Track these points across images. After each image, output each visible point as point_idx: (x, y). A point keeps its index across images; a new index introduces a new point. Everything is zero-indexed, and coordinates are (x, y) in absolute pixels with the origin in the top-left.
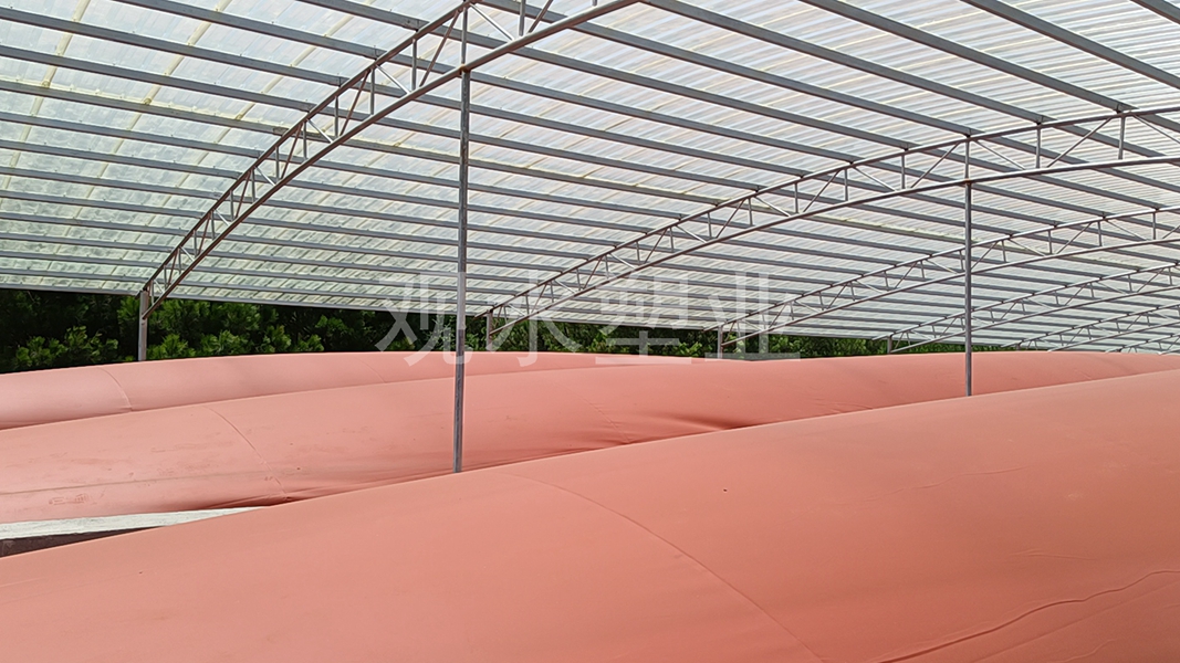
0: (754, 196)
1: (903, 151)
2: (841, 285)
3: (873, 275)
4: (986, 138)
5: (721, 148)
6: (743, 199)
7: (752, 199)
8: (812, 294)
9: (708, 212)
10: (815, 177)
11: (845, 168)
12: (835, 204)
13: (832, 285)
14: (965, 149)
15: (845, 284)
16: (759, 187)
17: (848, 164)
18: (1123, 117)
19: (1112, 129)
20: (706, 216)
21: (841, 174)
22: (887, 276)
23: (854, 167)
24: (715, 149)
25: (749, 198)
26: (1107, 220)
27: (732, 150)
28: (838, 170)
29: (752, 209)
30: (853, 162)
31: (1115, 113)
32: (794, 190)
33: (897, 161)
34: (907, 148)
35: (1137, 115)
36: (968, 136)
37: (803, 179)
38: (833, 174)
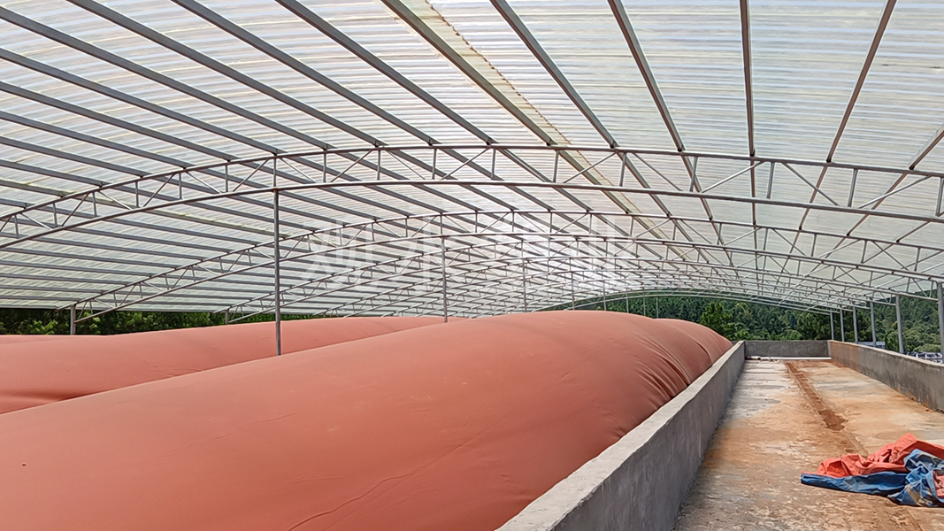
0: (98, 190)
1: (226, 162)
2: (184, 268)
3: (210, 260)
4: (288, 157)
5: (62, 146)
6: (88, 193)
7: (96, 193)
8: (159, 276)
9: (53, 202)
10: (153, 178)
11: (180, 172)
12: (172, 201)
13: (176, 268)
14: (273, 164)
15: (187, 268)
16: (103, 183)
17: (182, 169)
18: (380, 150)
19: (372, 157)
20: (51, 205)
21: (176, 177)
22: (222, 261)
23: (187, 171)
24: (56, 147)
25: (93, 192)
26: (377, 223)
27: (73, 148)
28: (174, 174)
29: (95, 201)
30: (186, 168)
31: (374, 147)
32: (134, 187)
33: (222, 169)
34: (229, 160)
35: (388, 150)
36: (275, 154)
37: (142, 179)
38: (169, 177)
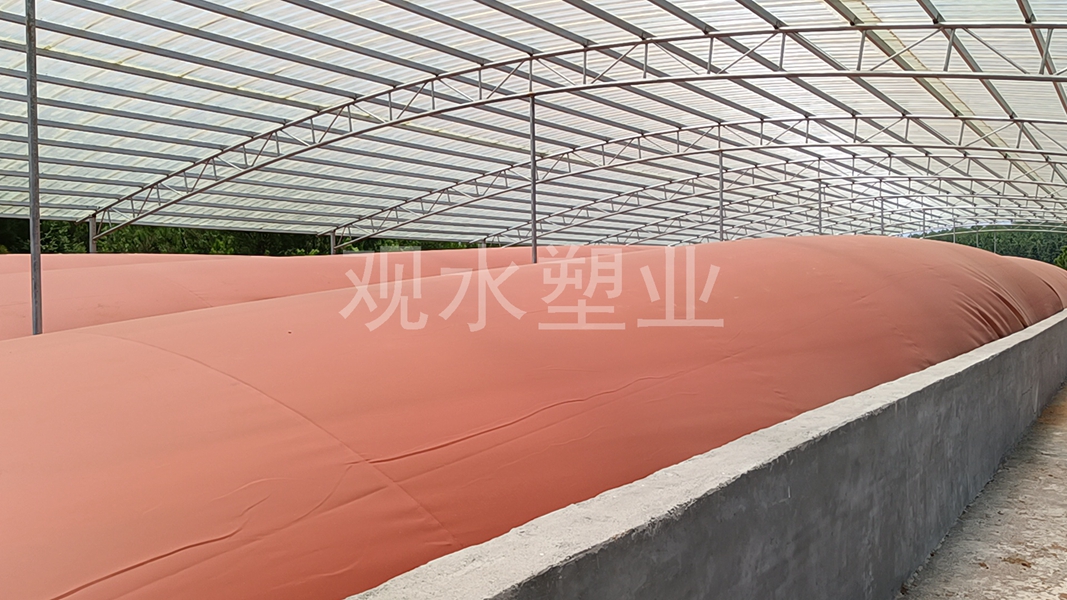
0: (353, 103)
1: (479, 66)
2: (439, 192)
3: (465, 183)
4: (543, 57)
5: (317, 54)
6: (343, 107)
7: (351, 106)
8: (414, 200)
9: (311, 118)
10: (405, 88)
11: (432, 80)
12: (420, 113)
13: (431, 191)
14: (528, 68)
15: (442, 191)
16: (357, 96)
17: (434, 76)
18: (647, 43)
20: (308, 122)
21: (428, 86)
22: (478, 184)
23: (439, 79)
24: (311, 55)
25: (348, 105)
27: (328, 56)
28: (426, 82)
29: (350, 116)
30: (438, 75)
31: (640, 40)
32: (388, 100)
33: (474, 76)
34: (483, 64)
36: (531, 55)
37: (395, 89)
38: (420, 86)
